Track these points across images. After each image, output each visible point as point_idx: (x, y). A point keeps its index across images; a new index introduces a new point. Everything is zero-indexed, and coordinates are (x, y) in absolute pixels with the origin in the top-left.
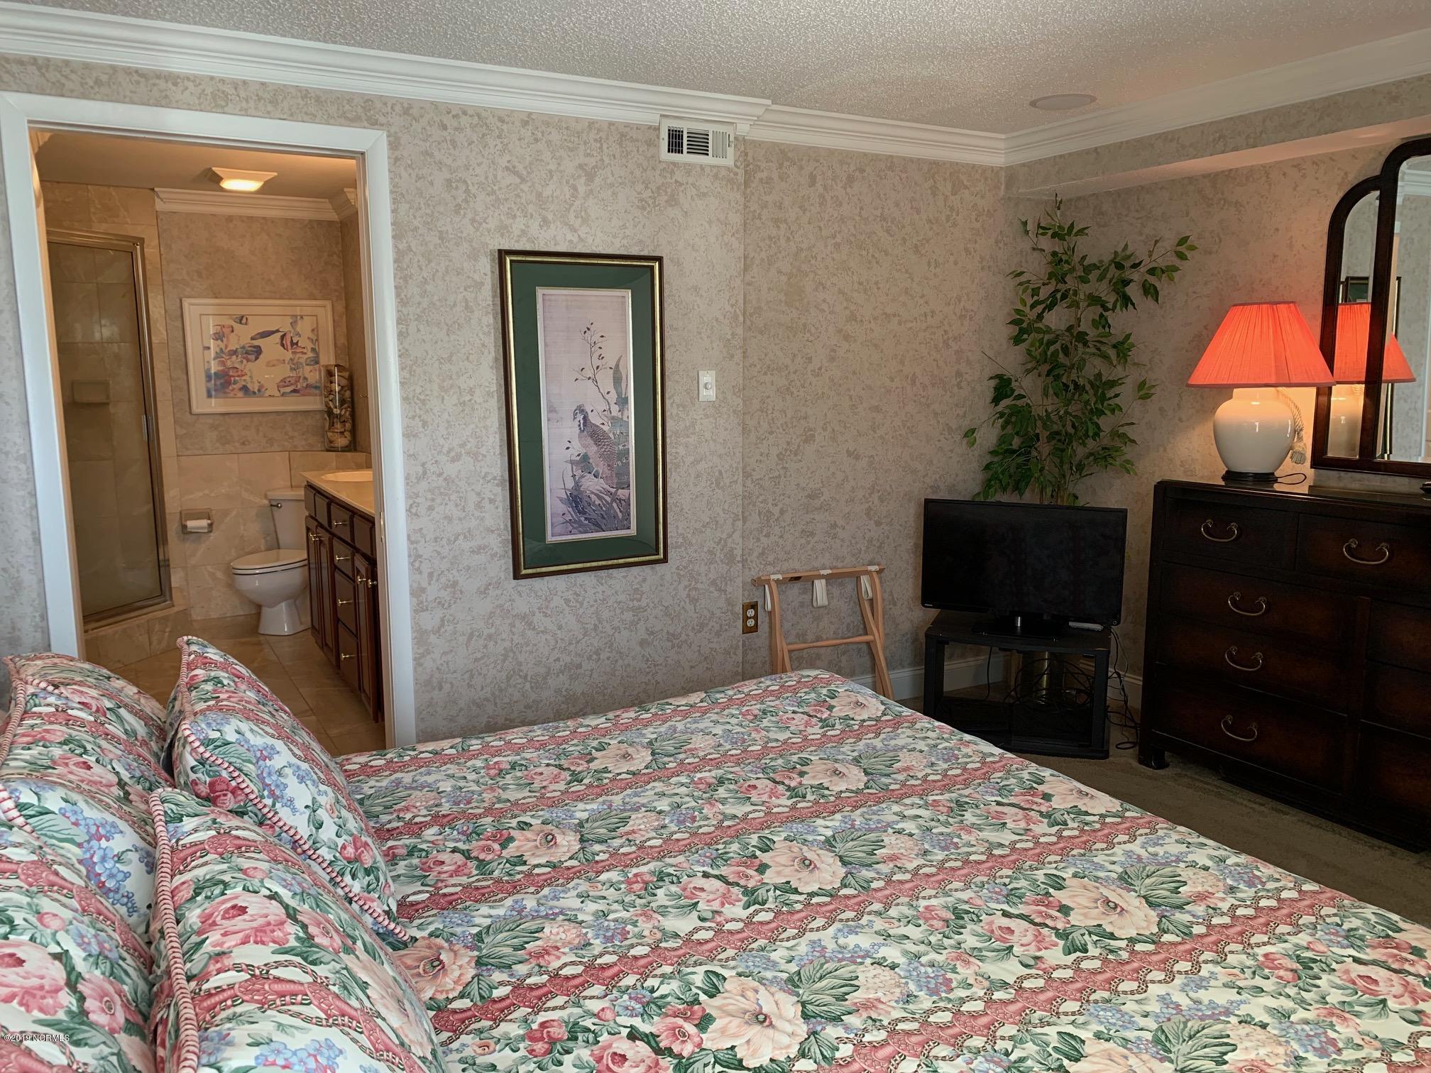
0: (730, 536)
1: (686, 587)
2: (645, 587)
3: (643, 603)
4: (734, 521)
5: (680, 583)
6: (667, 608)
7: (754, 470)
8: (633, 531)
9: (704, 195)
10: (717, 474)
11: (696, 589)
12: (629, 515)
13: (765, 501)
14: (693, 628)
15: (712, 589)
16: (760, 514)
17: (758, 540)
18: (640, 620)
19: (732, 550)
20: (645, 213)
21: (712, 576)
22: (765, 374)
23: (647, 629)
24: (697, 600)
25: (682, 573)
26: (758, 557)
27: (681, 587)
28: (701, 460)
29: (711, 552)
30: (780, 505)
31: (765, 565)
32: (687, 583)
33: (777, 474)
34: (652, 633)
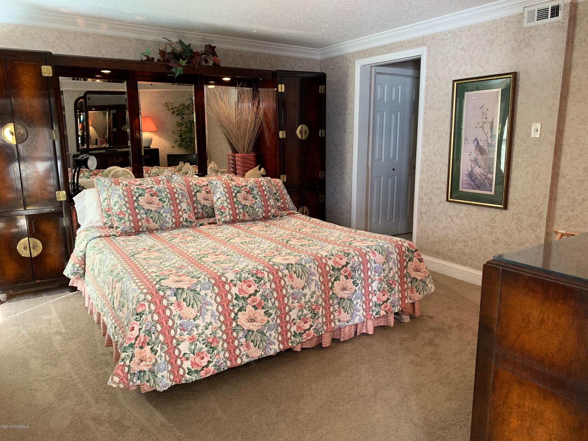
0: (541, 205)
1: (516, 223)
2: (497, 219)
3: (496, 225)
4: (544, 198)
5: (513, 221)
6: (506, 230)
7: (567, 175)
8: (493, 193)
9: (544, 38)
10: (537, 173)
11: (521, 226)
12: (492, 185)
13: (573, 192)
14: (517, 244)
15: (529, 228)
16: (568, 198)
17: (566, 212)
18: (493, 231)
19: (542, 212)
20: (514, 54)
21: (530, 222)
22: (580, 124)
23: (496, 237)
24: (521, 231)
25: (515, 217)
26: (565, 221)
27: (514, 222)
28: (530, 166)
29: (530, 211)
30: (582, 196)
31: (569, 226)
32: (516, 222)
33: (582, 178)
34: (498, 239)
